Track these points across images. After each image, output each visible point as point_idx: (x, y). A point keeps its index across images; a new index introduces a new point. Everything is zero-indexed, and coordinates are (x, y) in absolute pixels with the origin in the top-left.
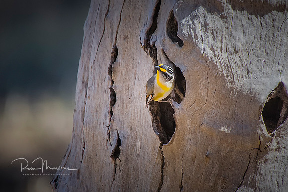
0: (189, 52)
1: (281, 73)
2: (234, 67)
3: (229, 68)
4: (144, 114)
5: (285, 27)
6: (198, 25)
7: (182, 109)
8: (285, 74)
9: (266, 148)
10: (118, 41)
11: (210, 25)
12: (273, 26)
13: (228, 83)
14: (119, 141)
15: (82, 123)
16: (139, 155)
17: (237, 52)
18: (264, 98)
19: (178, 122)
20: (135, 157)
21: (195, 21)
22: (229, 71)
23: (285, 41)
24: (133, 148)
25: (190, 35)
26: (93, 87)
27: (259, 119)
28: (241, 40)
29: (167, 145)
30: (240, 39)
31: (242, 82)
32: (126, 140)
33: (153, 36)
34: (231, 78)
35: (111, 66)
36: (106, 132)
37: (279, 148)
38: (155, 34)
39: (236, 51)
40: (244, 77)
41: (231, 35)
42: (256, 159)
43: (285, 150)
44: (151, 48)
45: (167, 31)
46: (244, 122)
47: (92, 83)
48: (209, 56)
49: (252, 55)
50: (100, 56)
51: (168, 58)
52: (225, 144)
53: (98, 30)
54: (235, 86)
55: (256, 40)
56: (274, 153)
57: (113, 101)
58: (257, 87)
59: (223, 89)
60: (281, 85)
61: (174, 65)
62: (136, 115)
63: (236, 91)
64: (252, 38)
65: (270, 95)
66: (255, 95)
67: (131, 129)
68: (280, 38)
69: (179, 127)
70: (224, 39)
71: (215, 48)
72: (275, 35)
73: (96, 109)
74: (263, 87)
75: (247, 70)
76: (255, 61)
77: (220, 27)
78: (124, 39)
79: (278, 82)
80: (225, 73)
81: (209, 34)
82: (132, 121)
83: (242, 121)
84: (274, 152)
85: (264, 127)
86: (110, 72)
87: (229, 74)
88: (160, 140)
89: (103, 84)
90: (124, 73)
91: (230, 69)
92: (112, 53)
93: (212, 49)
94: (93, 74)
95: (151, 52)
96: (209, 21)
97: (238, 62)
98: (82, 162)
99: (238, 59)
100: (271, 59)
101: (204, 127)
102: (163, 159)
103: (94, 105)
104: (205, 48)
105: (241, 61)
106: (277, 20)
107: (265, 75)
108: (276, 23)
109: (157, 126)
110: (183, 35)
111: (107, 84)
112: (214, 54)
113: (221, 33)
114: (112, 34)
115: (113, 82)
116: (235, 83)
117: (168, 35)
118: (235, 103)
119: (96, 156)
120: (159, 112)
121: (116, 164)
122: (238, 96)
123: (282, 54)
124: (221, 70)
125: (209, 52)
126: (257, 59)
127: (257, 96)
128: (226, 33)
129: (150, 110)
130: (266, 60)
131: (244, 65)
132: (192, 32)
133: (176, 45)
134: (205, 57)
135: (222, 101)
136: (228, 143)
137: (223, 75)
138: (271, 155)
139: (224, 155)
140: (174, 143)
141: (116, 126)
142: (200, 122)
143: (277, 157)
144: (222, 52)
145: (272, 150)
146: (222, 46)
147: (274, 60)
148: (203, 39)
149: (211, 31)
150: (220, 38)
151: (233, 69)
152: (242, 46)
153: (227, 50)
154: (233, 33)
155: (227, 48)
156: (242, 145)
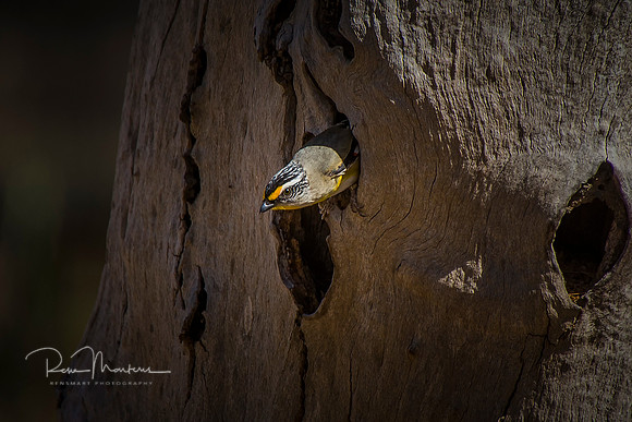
0: (369, 76)
2: (485, 118)
3: (471, 122)
4: (262, 231)
5: (622, 17)
6: (392, 4)
9: (564, 335)
10: (207, 33)
11: (424, 6)
13: (469, 161)
14: (202, 297)
16: (249, 337)
17: (494, 80)
18: (559, 203)
19: (339, 258)
20: (241, 342)
22: (470, 127)
23: (622, 53)
24: (236, 318)
25: (371, 29)
26: (148, 149)
27: (548, 258)
28: (505, 47)
29: (313, 315)
30: (501, 45)
31: (502, 157)
32: (221, 297)
33: (286, 26)
34: (476, 146)
35: (188, 97)
36: (173, 270)
37: (601, 336)
38: (290, 20)
39: (491, 77)
40: (511, 146)
41: (479, 35)
44: (279, 60)
45: (317, 15)
46: (506, 265)
47: (147, 137)
48: (419, 86)
49: (532, 89)
50: (166, 69)
51: (319, 89)
52: (459, 322)
54: (485, 168)
55: (545, 47)
56: (587, 349)
57: (192, 192)
58: (545, 172)
59: (455, 176)
60: (606, 168)
61: (333, 106)
62: (244, 232)
63: (489, 182)
64: (534, 43)
65: (575, 196)
66: (537, 194)
67: (233, 265)
68: (607, 46)
69: (343, 272)
70: (459, 43)
71: (435, 67)
72: (596, 36)
73: (154, 208)
74: (557, 174)
75: (520, 127)
76: (540, 105)
77: (449, 12)
78: (222, 28)
79: (599, 161)
80: (460, 134)
81: (421, 31)
82: (236, 245)
83: (503, 262)
84: (586, 346)
85: (560, 282)
87: (471, 138)
88: (297, 303)
90: (220, 117)
91: (473, 123)
93: (427, 69)
94: (148, 114)
95: (277, 71)
97: (496, 106)
99: (495, 99)
101: (405, 275)
102: (305, 352)
104: (410, 67)
105: (503, 103)
107: (565, 142)
108: (598, 6)
110: (352, 30)
112: (433, 82)
113: (453, 27)
115: (193, 140)
116: (485, 160)
118: (484, 215)
119: (152, 331)
122: (494, 195)
124: (451, 126)
125: (419, 75)
126: (545, 99)
127: (542, 198)
128: (466, 29)
129: (274, 222)
130: (570, 103)
131: (511, 115)
132: (377, 22)
133: (338, 56)
134: (408, 91)
135: (453, 208)
136: (465, 320)
137: (456, 141)
139: (456, 349)
141: (198, 258)
142: (396, 260)
143: (593, 361)
144: (453, 79)
145: (581, 340)
146: (454, 62)
147: (592, 102)
148: (406, 41)
149: (426, 22)
150: (450, 41)
151: (483, 123)
152: (506, 64)
153: (468, 73)
154: (485, 28)
155: (466, 69)
156: (503, 327)
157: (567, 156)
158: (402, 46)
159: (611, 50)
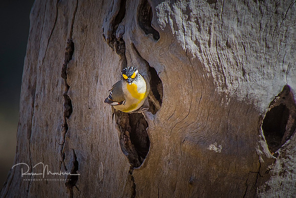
0: (167, 47)
1: (287, 73)
2: (226, 66)
4: (108, 129)
5: (292, 14)
6: (178, 12)
7: (158, 121)
8: (292, 74)
9: (267, 172)
10: (74, 33)
11: (195, 12)
12: (276, 12)
13: (219, 88)
14: (76, 164)
15: (27, 141)
16: (102, 182)
17: (230, 47)
18: (264, 107)
19: (153, 138)
20: (97, 185)
21: (175, 7)
22: (219, 71)
23: (292, 32)
24: (95, 173)
25: (168, 24)
26: (42, 93)
27: (259, 134)
28: (235, 31)
29: (139, 168)
30: (233, 30)
31: (236, 86)
32: (86, 163)
33: (120, 26)
34: (222, 80)
35: (65, 66)
36: (60, 152)
37: (285, 172)
38: (123, 23)
39: (228, 46)
40: (239, 79)
41: (222, 25)
42: (255, 186)
43: (293, 175)
44: (118, 42)
45: (138, 20)
46: (238, 138)
47: (41, 88)
48: (193, 51)
49: (249, 51)
50: (51, 53)
51: (140, 55)
52: (215, 168)
53: (48, 19)
54: (226, 91)
55: (254, 30)
56: (279, 179)
57: (69, 112)
58: (256, 92)
59: (212, 95)
60: (287, 89)
61: (148, 64)
62: (98, 130)
63: (228, 97)
64: (249, 28)
65: (272, 103)
66: (253, 102)
67: (92, 147)
68: (285, 28)
69: (155, 146)
70: (212, 30)
71: (201, 41)
72: (279, 24)
73: (47, 122)
74: (263, 92)
75: (243, 70)
76: (253, 59)
77: (207, 14)
78: (83, 31)
79: (283, 85)
80: (214, 74)
81: (193, 24)
82: (94, 137)
83: (237, 137)
84: (278, 177)
85: (265, 145)
86: (65, 74)
87: (219, 76)
88: (131, 162)
89: (55, 90)
90: (83, 75)
91: (220, 69)
92: (67, 49)
93: (197, 43)
94: (41, 76)
95: (117, 48)
96: (192, 6)
97: (231, 60)
98: (28, 191)
99: (231, 56)
100: (273, 55)
101: (187, 146)
102: (134, 187)
103: (43, 117)
104: (188, 42)
105: (235, 58)
106: (282, 5)
107: (266, 76)
108: (280, 9)
109: (126, 144)
110: (158, 25)
111: (60, 89)
112: (200, 49)
113: (209, 22)
114: (67, 24)
115: (68, 87)
116: (227, 87)
117: (140, 25)
118: (226, 113)
120: (128, 126)
121: (72, 194)
122: (231, 104)
123: (289, 49)
124: (209, 71)
125: (192, 47)
126: (255, 55)
127: (256, 104)
128: (215, 22)
129: (117, 123)
130: (268, 57)
131: (239, 64)
132: (171, 20)
133: (150, 39)
134: (187, 54)
135: (211, 111)
136: (218, 166)
137: (212, 77)
138: (274, 181)
139: (213, 181)
140: (148, 166)
141: (72, 145)
142: (182, 138)
143: (281, 184)
144: (210, 47)
145: (276, 174)
146: (210, 39)
147: (278, 56)
148: (186, 29)
149: (196, 20)
150: (208, 28)
151: (225, 68)
152: (236, 39)
153: (217, 44)
154: (225, 21)
155: (216, 42)
156: (237, 169)
157: (267, 83)
158: (184, 32)
159: (287, 30)
